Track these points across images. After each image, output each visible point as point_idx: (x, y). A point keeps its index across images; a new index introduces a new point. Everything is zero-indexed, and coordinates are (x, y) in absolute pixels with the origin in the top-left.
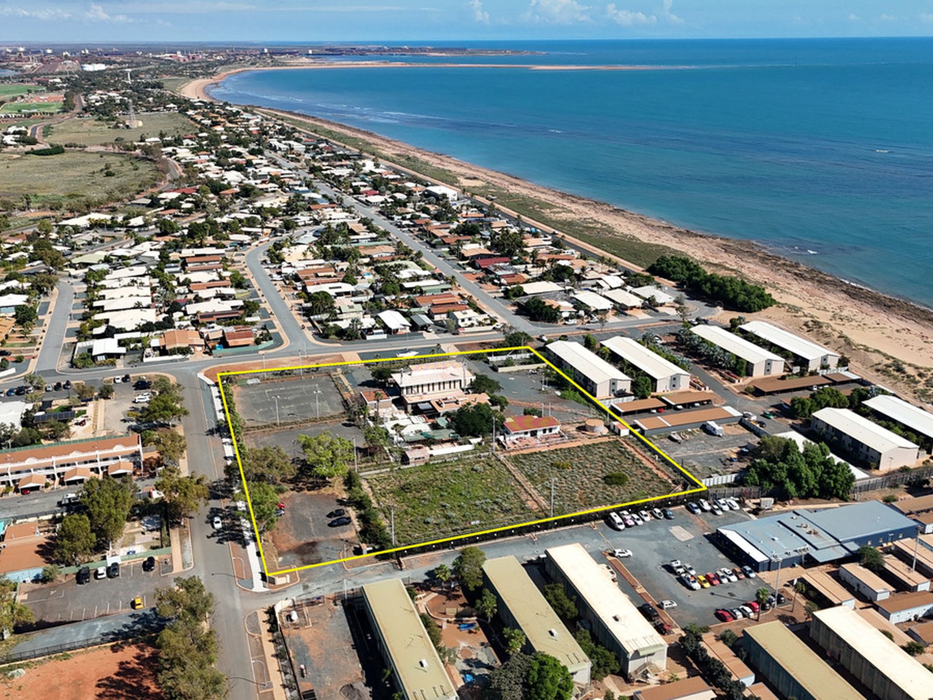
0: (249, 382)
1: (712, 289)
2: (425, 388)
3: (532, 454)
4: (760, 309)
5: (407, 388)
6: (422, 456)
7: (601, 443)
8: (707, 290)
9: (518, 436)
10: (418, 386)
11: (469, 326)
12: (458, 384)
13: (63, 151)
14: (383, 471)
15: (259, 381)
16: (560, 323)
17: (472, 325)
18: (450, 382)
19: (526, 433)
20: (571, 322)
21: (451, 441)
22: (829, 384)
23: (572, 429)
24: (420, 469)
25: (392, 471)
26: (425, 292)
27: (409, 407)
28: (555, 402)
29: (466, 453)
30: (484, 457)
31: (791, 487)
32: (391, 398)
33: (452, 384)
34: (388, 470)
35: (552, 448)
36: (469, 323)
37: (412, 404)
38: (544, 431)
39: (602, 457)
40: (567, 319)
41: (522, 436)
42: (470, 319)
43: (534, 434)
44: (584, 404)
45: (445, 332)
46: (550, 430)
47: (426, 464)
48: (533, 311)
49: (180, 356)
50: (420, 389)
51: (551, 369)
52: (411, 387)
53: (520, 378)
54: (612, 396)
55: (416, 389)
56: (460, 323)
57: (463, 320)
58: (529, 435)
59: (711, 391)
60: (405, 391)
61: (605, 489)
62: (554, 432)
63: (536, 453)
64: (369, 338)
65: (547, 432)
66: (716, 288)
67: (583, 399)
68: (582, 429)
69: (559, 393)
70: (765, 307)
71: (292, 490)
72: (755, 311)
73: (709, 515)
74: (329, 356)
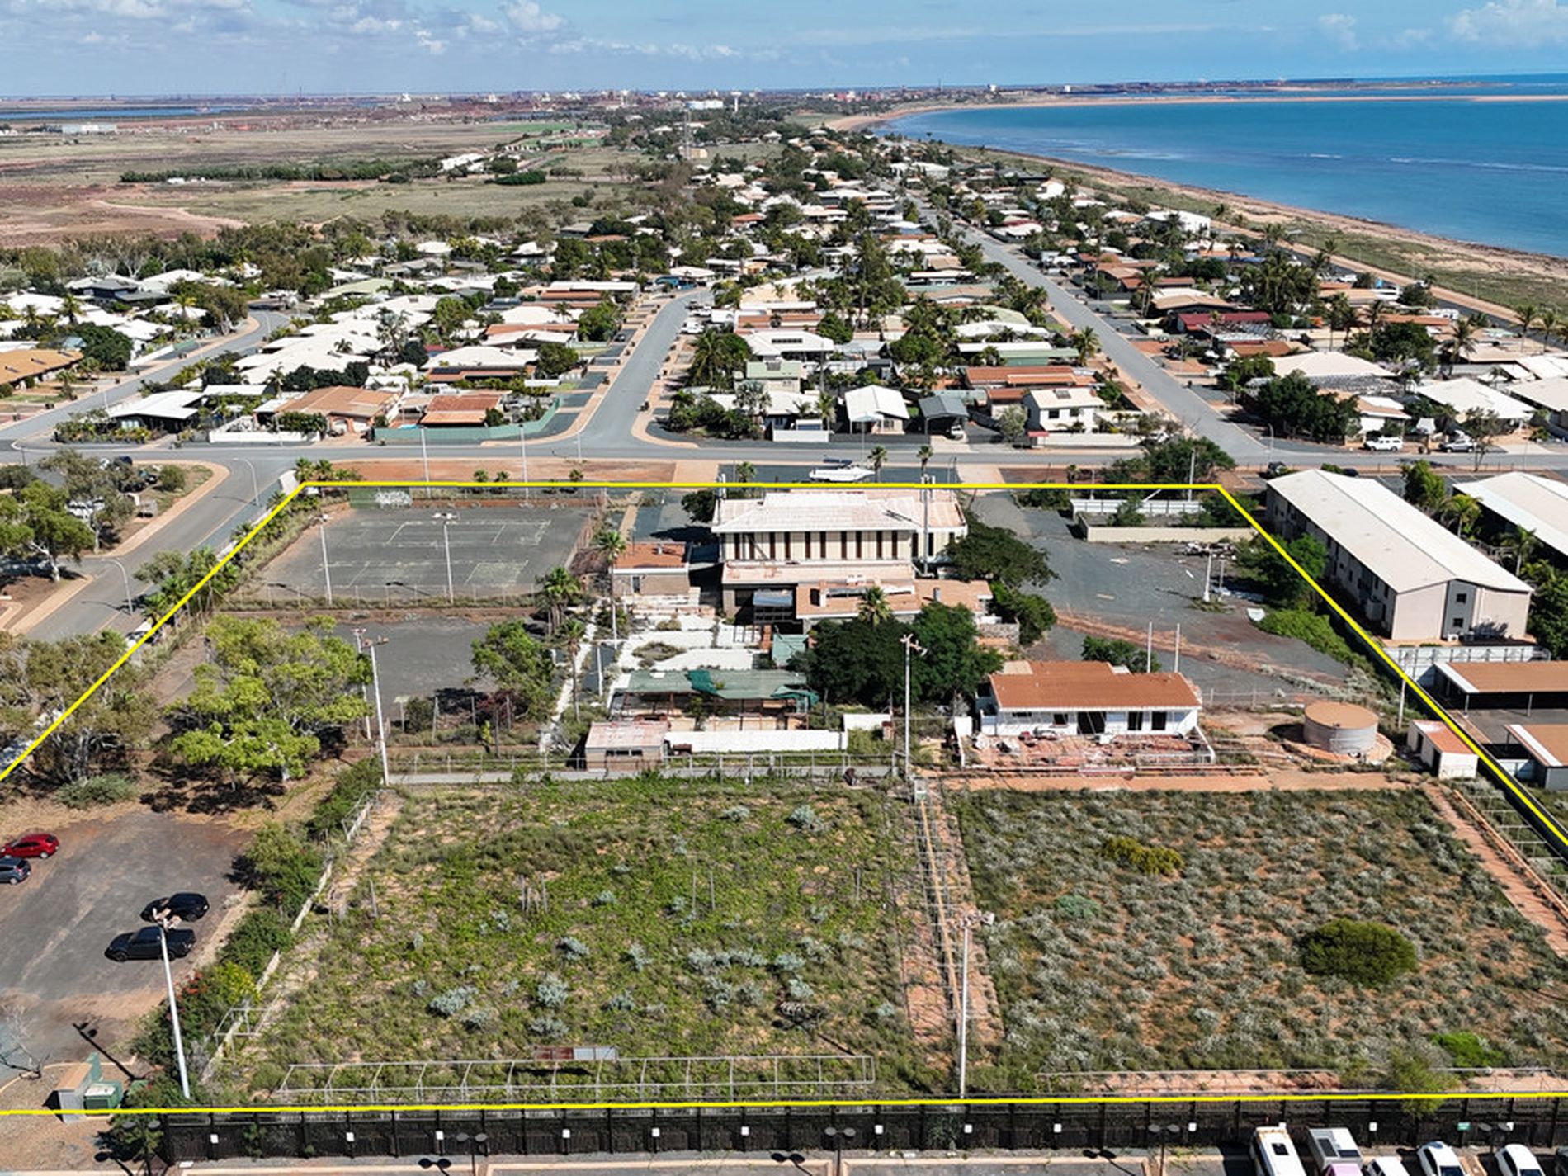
0: (383, 499)
2: (798, 548)
3: (1049, 796)
5: (738, 538)
6: (637, 744)
7: (1349, 794)
9: (1030, 728)
11: (1070, 431)
13: (543, 181)
14: (486, 777)
15: (408, 500)
16: (1350, 444)
17: (1077, 428)
18: (880, 536)
19: (1060, 719)
20: (1385, 443)
21: (781, 714)
23: (1251, 730)
24: (616, 792)
25: (517, 782)
26: (1005, 361)
27: (729, 597)
28: (1230, 639)
29: (821, 757)
30: (868, 780)
32: (688, 567)
33: (887, 546)
34: (506, 777)
35: (1138, 785)
36: (1066, 419)
37: (738, 588)
38: (1135, 721)
39: (1331, 847)
40: (1373, 435)
41: (1045, 727)
42: (1074, 412)
43: (1091, 724)
44: (1337, 656)
45: (996, 440)
46: (1159, 720)
47: (649, 776)
48: (1276, 411)
49: (296, 436)
50: (780, 547)
51: (1265, 543)
52: (752, 538)
53: (1147, 559)
55: (766, 547)
56: (1045, 420)
57: (1054, 414)
58: (1072, 728)
60: (730, 548)
61: (1290, 989)
62: (1171, 728)
63: (1065, 794)
64: (779, 435)
65: (1147, 727)
67: (1335, 639)
68: (1290, 733)
69: (1258, 614)
71: (147, 799)
74: (636, 465)
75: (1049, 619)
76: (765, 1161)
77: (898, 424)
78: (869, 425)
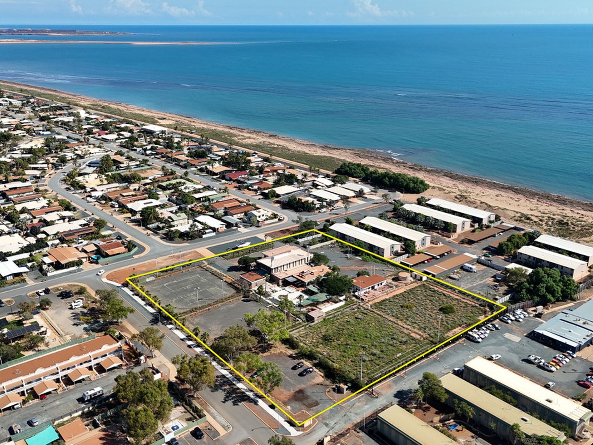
0: (148, 280)
1: (390, 181)
2: (285, 267)
3: (382, 301)
4: (423, 191)
5: (275, 268)
7: (416, 287)
8: (387, 182)
9: (365, 291)
10: (280, 267)
11: (266, 220)
12: (303, 261)
14: (300, 329)
15: (154, 278)
16: (316, 212)
19: (369, 288)
20: (323, 210)
21: (327, 301)
22: (502, 232)
23: (391, 281)
25: (306, 329)
26: (213, 200)
27: (280, 282)
28: (363, 264)
30: (356, 308)
31: (549, 296)
32: (265, 277)
33: (300, 262)
34: (303, 328)
35: (391, 295)
38: (378, 285)
41: (367, 290)
42: (263, 215)
43: (373, 288)
44: (381, 263)
45: (251, 226)
46: (381, 284)
47: (324, 319)
48: (295, 206)
49: (75, 268)
51: (341, 242)
52: (277, 268)
53: (327, 251)
54: (393, 256)
55: (280, 269)
57: (259, 217)
58: (371, 289)
59: (443, 245)
60: (274, 271)
61: (447, 317)
62: (383, 284)
63: (384, 300)
64: (204, 236)
66: (392, 180)
67: (378, 260)
68: (395, 280)
69: (359, 258)
70: (426, 189)
72: (421, 192)
73: (515, 322)
74: (189, 253)
76: (426, 359)
78: (218, 229)
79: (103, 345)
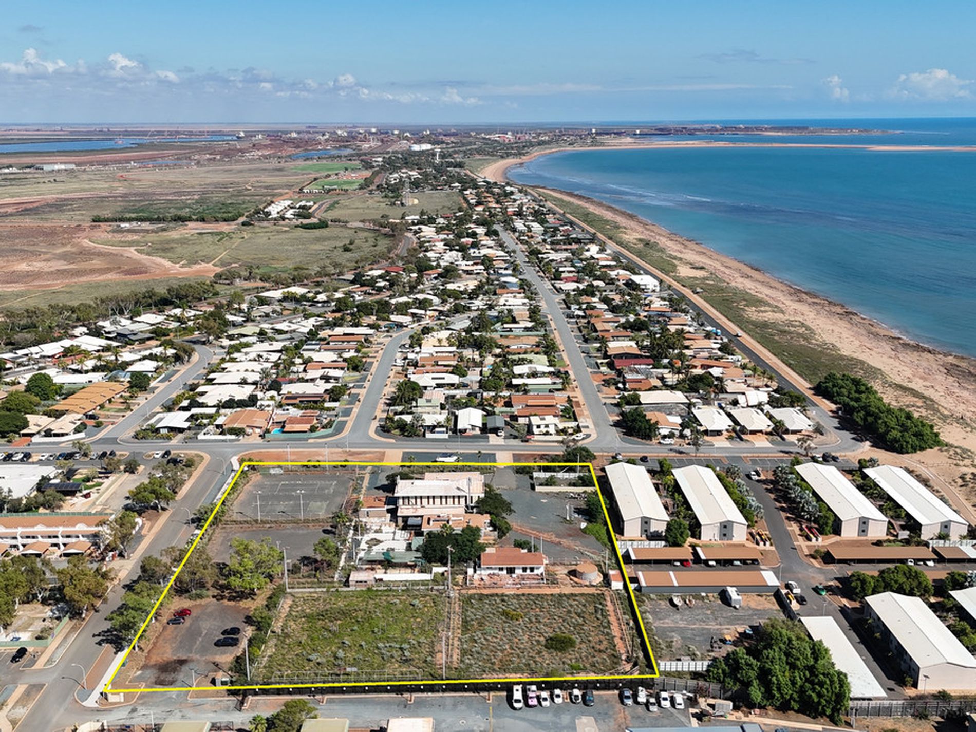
0: (272, 471)
1: (865, 420)
2: (425, 501)
3: (492, 595)
4: (914, 450)
5: (403, 498)
6: (365, 579)
7: (582, 595)
8: (859, 420)
9: (491, 572)
10: (416, 498)
11: (544, 434)
12: (462, 500)
13: (327, 226)
14: (318, 590)
15: (282, 472)
16: (654, 441)
17: (547, 433)
18: (454, 497)
19: (501, 569)
20: (668, 441)
21: (412, 567)
23: (561, 572)
24: (360, 594)
25: (328, 591)
26: (529, 391)
27: (400, 520)
28: (570, 536)
29: (424, 583)
30: (437, 590)
31: (756, 693)
32: (386, 507)
33: (456, 500)
34: (324, 590)
35: (520, 592)
36: (544, 430)
37: (403, 517)
38: (524, 570)
39: (569, 612)
40: (664, 437)
41: (496, 572)
42: (547, 426)
43: (511, 571)
44: (603, 543)
45: (515, 437)
46: (532, 570)
47: (369, 589)
49: (233, 437)
50: (419, 500)
51: (597, 495)
52: (408, 498)
53: (554, 500)
54: (644, 537)
55: (414, 501)
56: (536, 430)
58: (505, 572)
59: (773, 548)
60: (401, 501)
61: (539, 653)
62: (536, 572)
63: (497, 594)
64: (429, 435)
65: (528, 571)
66: (870, 419)
67: (604, 536)
68: (573, 573)
69: (583, 525)
70: (922, 449)
71: (214, 597)
72: (908, 453)
73: (641, 710)
74: (370, 452)
75: (509, 529)
76: (394, 695)
77: (477, 429)
78: (466, 430)
79: (81, 522)
